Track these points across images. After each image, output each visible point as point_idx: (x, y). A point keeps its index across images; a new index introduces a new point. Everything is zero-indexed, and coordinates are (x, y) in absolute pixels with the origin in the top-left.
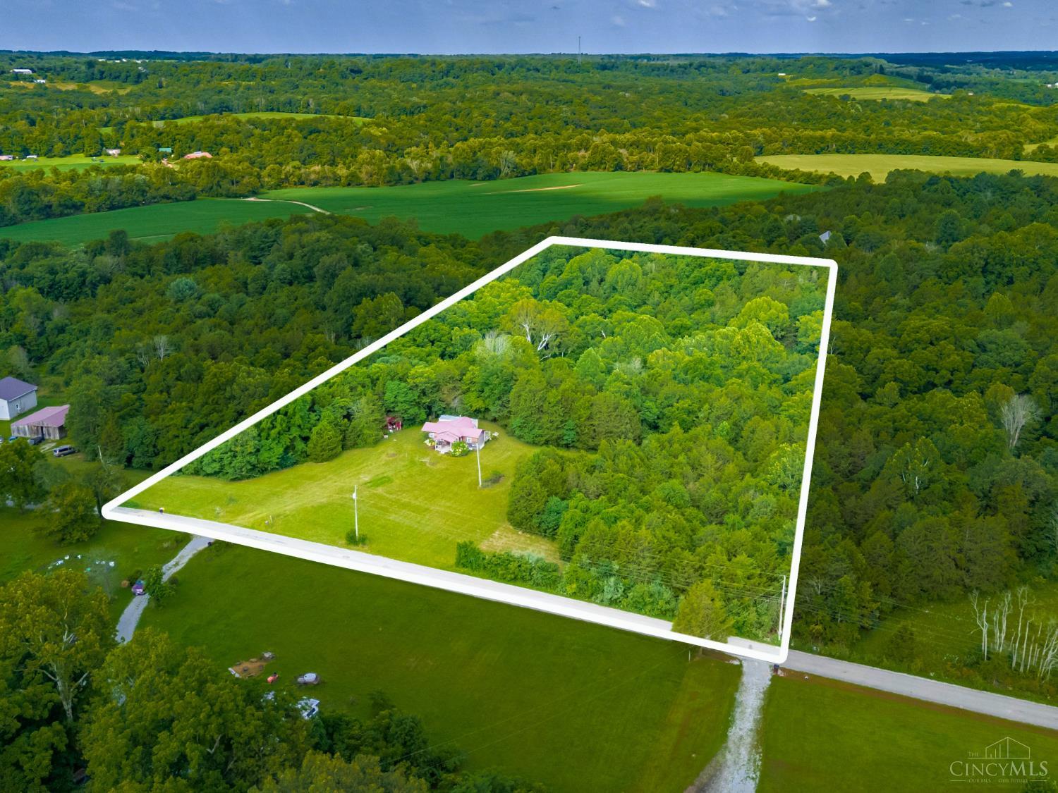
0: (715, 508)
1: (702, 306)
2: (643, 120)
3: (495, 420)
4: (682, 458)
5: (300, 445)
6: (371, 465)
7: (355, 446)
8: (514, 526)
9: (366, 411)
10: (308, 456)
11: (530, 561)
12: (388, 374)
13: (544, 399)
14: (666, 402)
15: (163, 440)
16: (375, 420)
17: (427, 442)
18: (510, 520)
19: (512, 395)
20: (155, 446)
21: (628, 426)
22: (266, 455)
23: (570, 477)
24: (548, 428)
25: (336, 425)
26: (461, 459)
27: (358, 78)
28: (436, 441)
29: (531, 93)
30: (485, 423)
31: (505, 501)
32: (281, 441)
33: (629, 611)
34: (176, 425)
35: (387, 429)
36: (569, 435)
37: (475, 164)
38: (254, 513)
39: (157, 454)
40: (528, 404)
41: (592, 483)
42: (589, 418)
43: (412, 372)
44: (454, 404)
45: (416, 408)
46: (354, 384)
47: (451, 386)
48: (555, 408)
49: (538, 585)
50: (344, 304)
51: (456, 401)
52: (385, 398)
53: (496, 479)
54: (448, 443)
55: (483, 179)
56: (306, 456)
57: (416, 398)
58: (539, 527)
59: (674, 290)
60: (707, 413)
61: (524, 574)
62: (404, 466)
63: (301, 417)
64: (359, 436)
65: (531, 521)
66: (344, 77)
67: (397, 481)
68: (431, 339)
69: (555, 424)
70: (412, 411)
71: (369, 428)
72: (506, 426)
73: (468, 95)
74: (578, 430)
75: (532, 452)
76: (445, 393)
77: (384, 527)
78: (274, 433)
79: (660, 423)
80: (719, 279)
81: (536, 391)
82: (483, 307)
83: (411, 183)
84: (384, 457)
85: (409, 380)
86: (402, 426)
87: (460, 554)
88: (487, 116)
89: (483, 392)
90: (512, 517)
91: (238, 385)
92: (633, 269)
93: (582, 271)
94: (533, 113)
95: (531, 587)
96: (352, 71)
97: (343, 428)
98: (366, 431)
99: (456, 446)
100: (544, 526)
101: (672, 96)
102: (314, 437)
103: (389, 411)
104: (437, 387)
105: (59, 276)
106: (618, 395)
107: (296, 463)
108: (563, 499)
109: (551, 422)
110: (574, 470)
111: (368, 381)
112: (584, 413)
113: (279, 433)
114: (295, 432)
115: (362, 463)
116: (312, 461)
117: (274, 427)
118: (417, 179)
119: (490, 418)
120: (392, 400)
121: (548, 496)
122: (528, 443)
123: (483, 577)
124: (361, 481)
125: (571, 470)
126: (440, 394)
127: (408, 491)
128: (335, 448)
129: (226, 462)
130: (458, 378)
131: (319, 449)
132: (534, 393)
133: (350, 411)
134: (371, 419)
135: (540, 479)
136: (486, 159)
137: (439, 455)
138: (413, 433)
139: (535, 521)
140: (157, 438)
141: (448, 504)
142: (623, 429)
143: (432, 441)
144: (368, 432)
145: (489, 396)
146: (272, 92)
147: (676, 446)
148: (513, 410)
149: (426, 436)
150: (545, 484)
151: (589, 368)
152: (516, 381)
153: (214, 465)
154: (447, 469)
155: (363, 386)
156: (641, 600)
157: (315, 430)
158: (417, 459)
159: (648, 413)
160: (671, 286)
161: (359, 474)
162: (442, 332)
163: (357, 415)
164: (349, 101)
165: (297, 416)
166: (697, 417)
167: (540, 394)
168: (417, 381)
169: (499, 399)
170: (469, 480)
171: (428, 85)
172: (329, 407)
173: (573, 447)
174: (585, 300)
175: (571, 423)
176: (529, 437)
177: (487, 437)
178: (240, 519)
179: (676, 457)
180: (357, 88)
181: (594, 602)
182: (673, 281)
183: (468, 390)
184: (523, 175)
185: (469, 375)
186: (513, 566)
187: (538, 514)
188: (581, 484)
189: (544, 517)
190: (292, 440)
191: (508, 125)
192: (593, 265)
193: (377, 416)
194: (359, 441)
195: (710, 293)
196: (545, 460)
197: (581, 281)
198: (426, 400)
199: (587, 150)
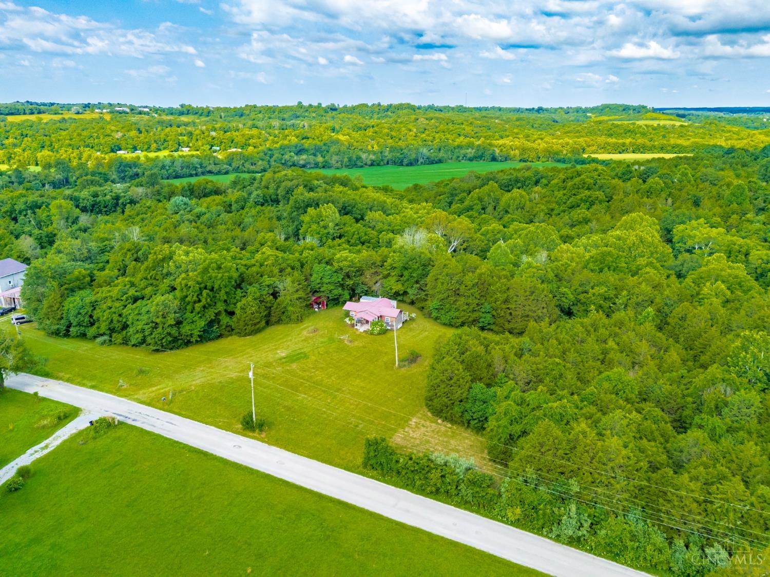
0: (668, 403)
1: (580, 222)
2: (508, 134)
3: (412, 303)
4: (611, 343)
5: (225, 319)
6: (291, 340)
7: (279, 321)
8: (433, 413)
9: (292, 290)
10: (233, 330)
11: (458, 470)
12: (316, 258)
13: (460, 282)
14: (580, 289)
15: (99, 311)
16: (300, 298)
17: (347, 320)
18: (428, 406)
19: (429, 279)
20: (91, 316)
21: (545, 310)
22: (188, 327)
23: (496, 361)
24: (464, 311)
25: (261, 302)
26: (380, 337)
27: (334, 113)
28: (356, 318)
29: (437, 119)
30: (403, 305)
31: (423, 383)
32: (206, 314)
33: (599, 555)
34: (112, 297)
35: (313, 307)
36: (485, 318)
37: (402, 156)
38: (159, 387)
39: (92, 324)
40: (445, 286)
41: (522, 368)
42: (506, 301)
43: (338, 256)
44: (375, 288)
45: (340, 289)
46: (284, 265)
47: (373, 271)
48: (472, 291)
49: (466, 502)
50: (295, 213)
51: (378, 285)
52: (312, 279)
53: (413, 358)
54: (367, 322)
55: (407, 165)
56: (231, 330)
57: (340, 280)
58: (461, 416)
59: (555, 212)
60: (625, 299)
61: (449, 487)
62: (322, 343)
63: (226, 293)
64: (283, 313)
65: (452, 409)
66: (326, 112)
67: (313, 358)
68: (362, 240)
69: (471, 307)
70: (336, 292)
71: (292, 305)
72: (423, 308)
73: (399, 121)
74: (494, 313)
75: (450, 333)
76: (368, 278)
77: (288, 409)
78: (198, 306)
79: (574, 309)
80: (592, 204)
81: (453, 274)
82: (404, 219)
83: (362, 167)
84: (305, 333)
85: (334, 264)
86: (327, 305)
87: (368, 453)
88: (410, 130)
89: (401, 276)
90: (430, 403)
91: (174, 262)
92: (522, 197)
93: (480, 199)
94: (439, 129)
95: (458, 505)
96: (331, 109)
97: (268, 305)
98: (290, 308)
99: (374, 324)
100: (467, 416)
101: (524, 122)
102: (238, 311)
103: (316, 291)
104: (360, 272)
105: (100, 198)
106: (534, 279)
107: (220, 336)
108: (489, 386)
109: (467, 304)
110: (501, 353)
111: (298, 264)
112: (501, 297)
113: (204, 307)
114: (220, 307)
115: (283, 338)
116: (236, 334)
117: (200, 301)
118: (366, 164)
119: (409, 301)
120: (318, 281)
121: (472, 381)
122: (445, 324)
123: (396, 485)
124: (277, 356)
125: (497, 353)
126: (363, 278)
127: (322, 368)
128: (259, 322)
129: (147, 333)
130: (379, 264)
131: (242, 323)
132: (450, 276)
133: (276, 289)
134: (296, 296)
135: (463, 362)
136: (409, 153)
137: (358, 333)
138: (336, 312)
139: (457, 409)
140: (95, 309)
141: (362, 384)
142: (539, 313)
143: (351, 319)
144: (292, 309)
145: (408, 280)
146: (283, 120)
147: (602, 331)
148: (431, 292)
149: (347, 314)
150: (468, 367)
151: (499, 259)
152: (433, 266)
153: (137, 335)
154: (364, 347)
155: (293, 268)
156: (617, 543)
157: (239, 305)
158: (336, 336)
159: (563, 299)
160: (552, 210)
161: (276, 349)
162: (371, 235)
163: (282, 293)
164: (328, 124)
165: (223, 292)
166: (614, 304)
167: (456, 278)
168: (341, 264)
169: (417, 282)
170: (385, 359)
171: (376, 116)
172: (257, 285)
173: (489, 329)
174: (484, 219)
175: (487, 307)
176: (445, 319)
177: (405, 317)
178: (141, 395)
179: (605, 342)
180: (333, 118)
181: (547, 536)
182: (554, 205)
183: (389, 275)
184: (433, 163)
185: (389, 261)
186: (434, 476)
187: (461, 401)
188: (508, 368)
189: (468, 406)
190: (217, 314)
191: (424, 135)
192: (489, 195)
193: (301, 294)
194: (283, 317)
195: (587, 213)
196: (467, 341)
197: (479, 207)
198: (350, 282)
199: (473, 149)
